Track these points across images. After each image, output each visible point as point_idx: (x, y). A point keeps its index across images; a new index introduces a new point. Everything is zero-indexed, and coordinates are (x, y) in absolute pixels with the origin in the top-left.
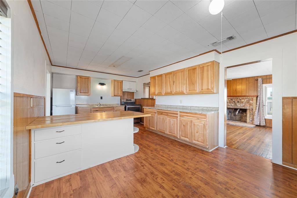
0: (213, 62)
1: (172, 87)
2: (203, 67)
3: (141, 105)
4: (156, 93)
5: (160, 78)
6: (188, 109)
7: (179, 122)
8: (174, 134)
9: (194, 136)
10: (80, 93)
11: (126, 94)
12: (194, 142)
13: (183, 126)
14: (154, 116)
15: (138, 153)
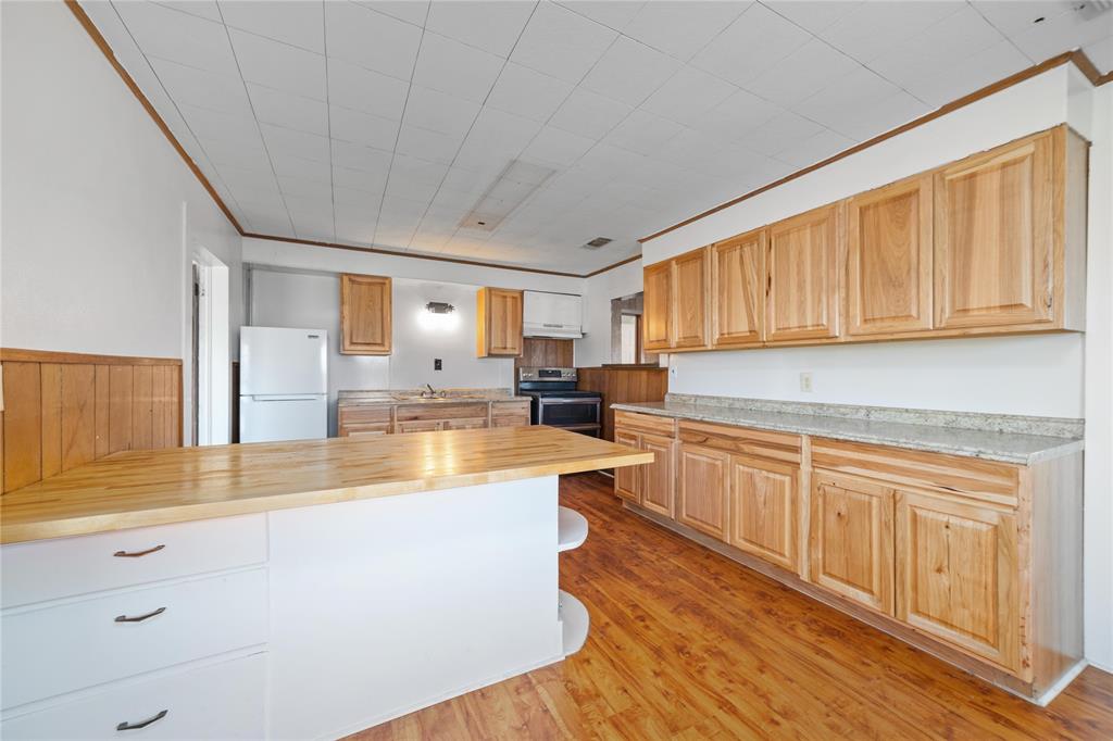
0: (1056, 136)
1: (760, 307)
2: (973, 176)
3: (600, 395)
4: (675, 339)
5: (694, 267)
6: (854, 425)
7: (804, 494)
8: (778, 557)
9: (915, 588)
10: (352, 343)
11: (540, 346)
12: (915, 620)
13: (832, 518)
14: (663, 450)
15: (580, 660)
